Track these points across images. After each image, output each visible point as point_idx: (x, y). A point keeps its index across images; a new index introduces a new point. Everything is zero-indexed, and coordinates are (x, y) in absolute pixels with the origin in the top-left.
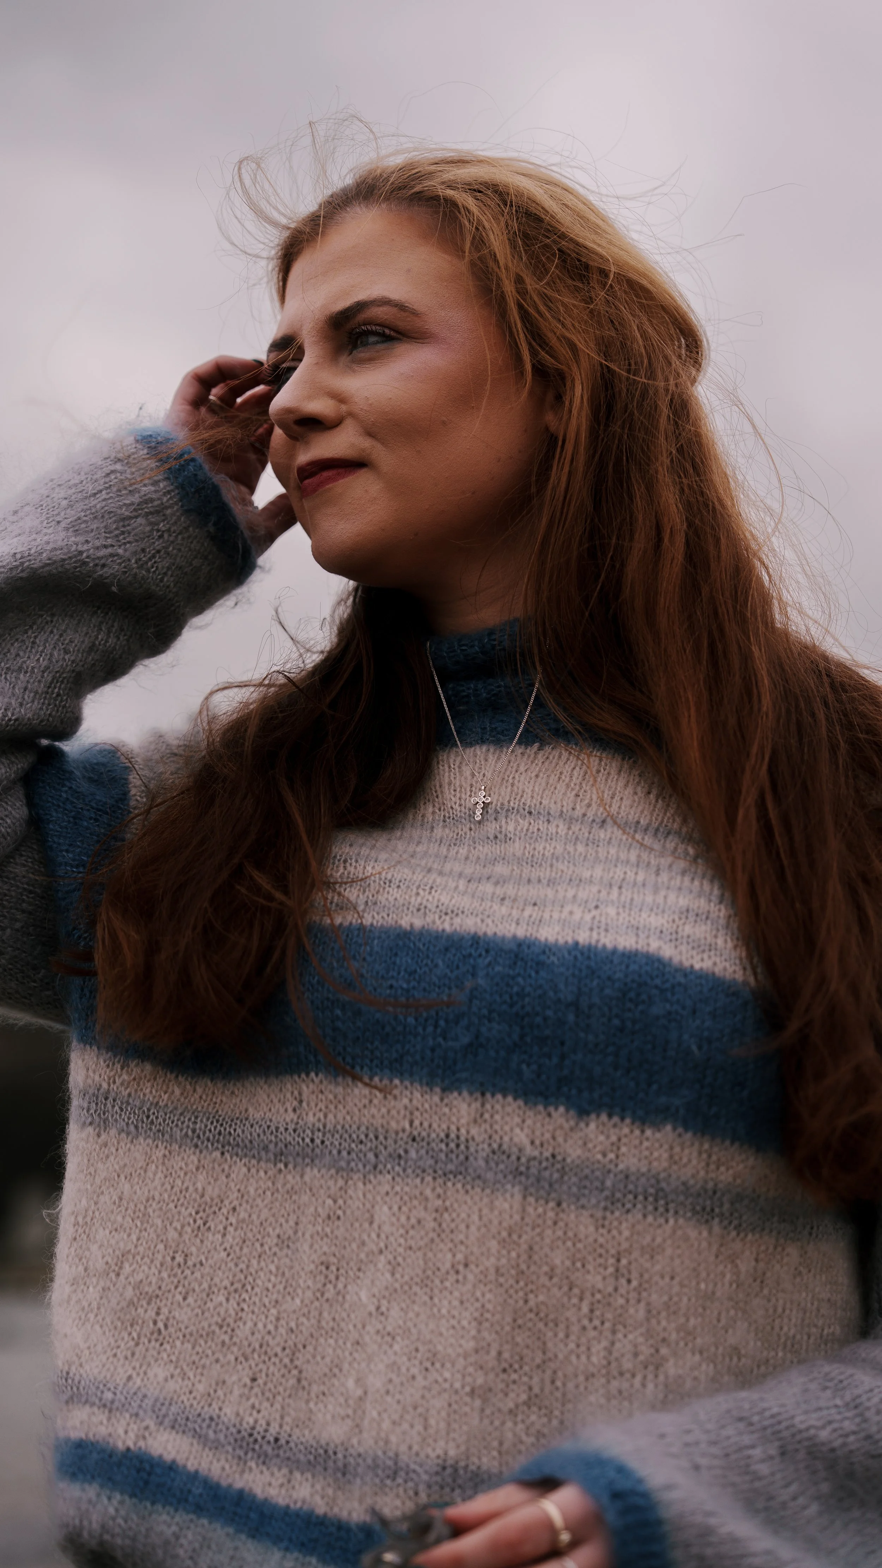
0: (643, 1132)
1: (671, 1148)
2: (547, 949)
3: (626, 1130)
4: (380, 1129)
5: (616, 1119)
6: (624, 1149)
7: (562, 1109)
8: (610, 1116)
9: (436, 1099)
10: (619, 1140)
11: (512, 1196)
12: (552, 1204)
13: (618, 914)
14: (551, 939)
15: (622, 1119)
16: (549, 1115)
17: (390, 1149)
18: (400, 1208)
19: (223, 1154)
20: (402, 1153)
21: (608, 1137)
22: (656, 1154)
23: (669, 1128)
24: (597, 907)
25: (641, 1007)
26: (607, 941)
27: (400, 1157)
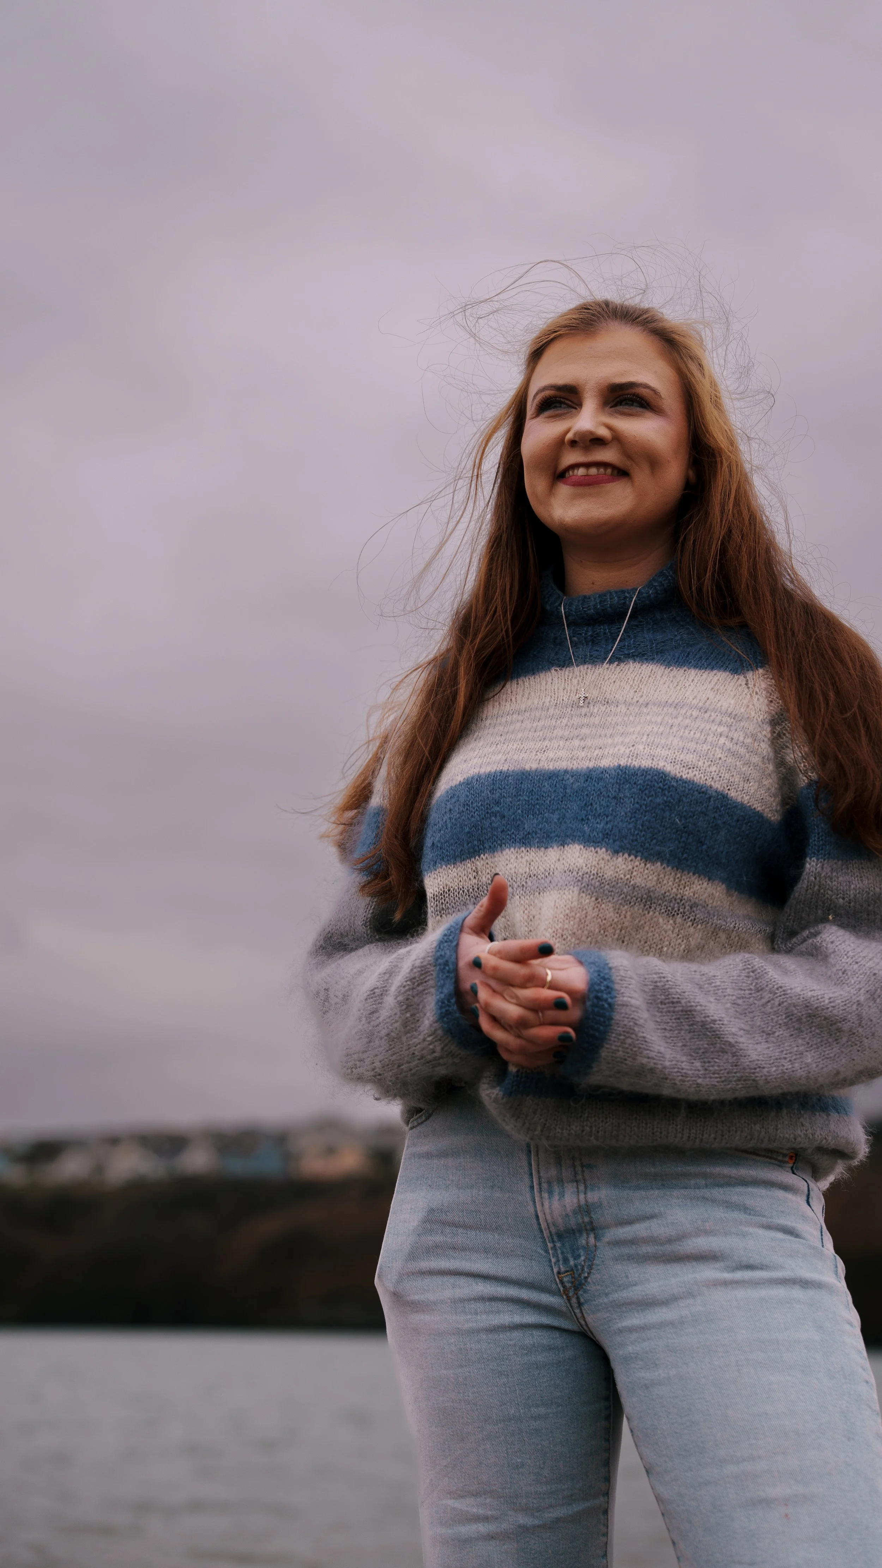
0: (645, 865)
1: (659, 875)
2: (604, 771)
3: (637, 863)
4: (514, 874)
5: (632, 857)
6: (635, 873)
7: (604, 850)
8: (629, 855)
9: (542, 854)
10: (633, 868)
11: (573, 892)
12: (593, 899)
13: (644, 748)
14: (607, 765)
15: (636, 857)
16: (597, 852)
17: (518, 883)
18: (524, 912)
19: (441, 916)
20: (524, 884)
21: (627, 867)
22: (650, 877)
23: (659, 864)
24: (633, 746)
25: (650, 799)
26: (636, 764)
27: (523, 885)
